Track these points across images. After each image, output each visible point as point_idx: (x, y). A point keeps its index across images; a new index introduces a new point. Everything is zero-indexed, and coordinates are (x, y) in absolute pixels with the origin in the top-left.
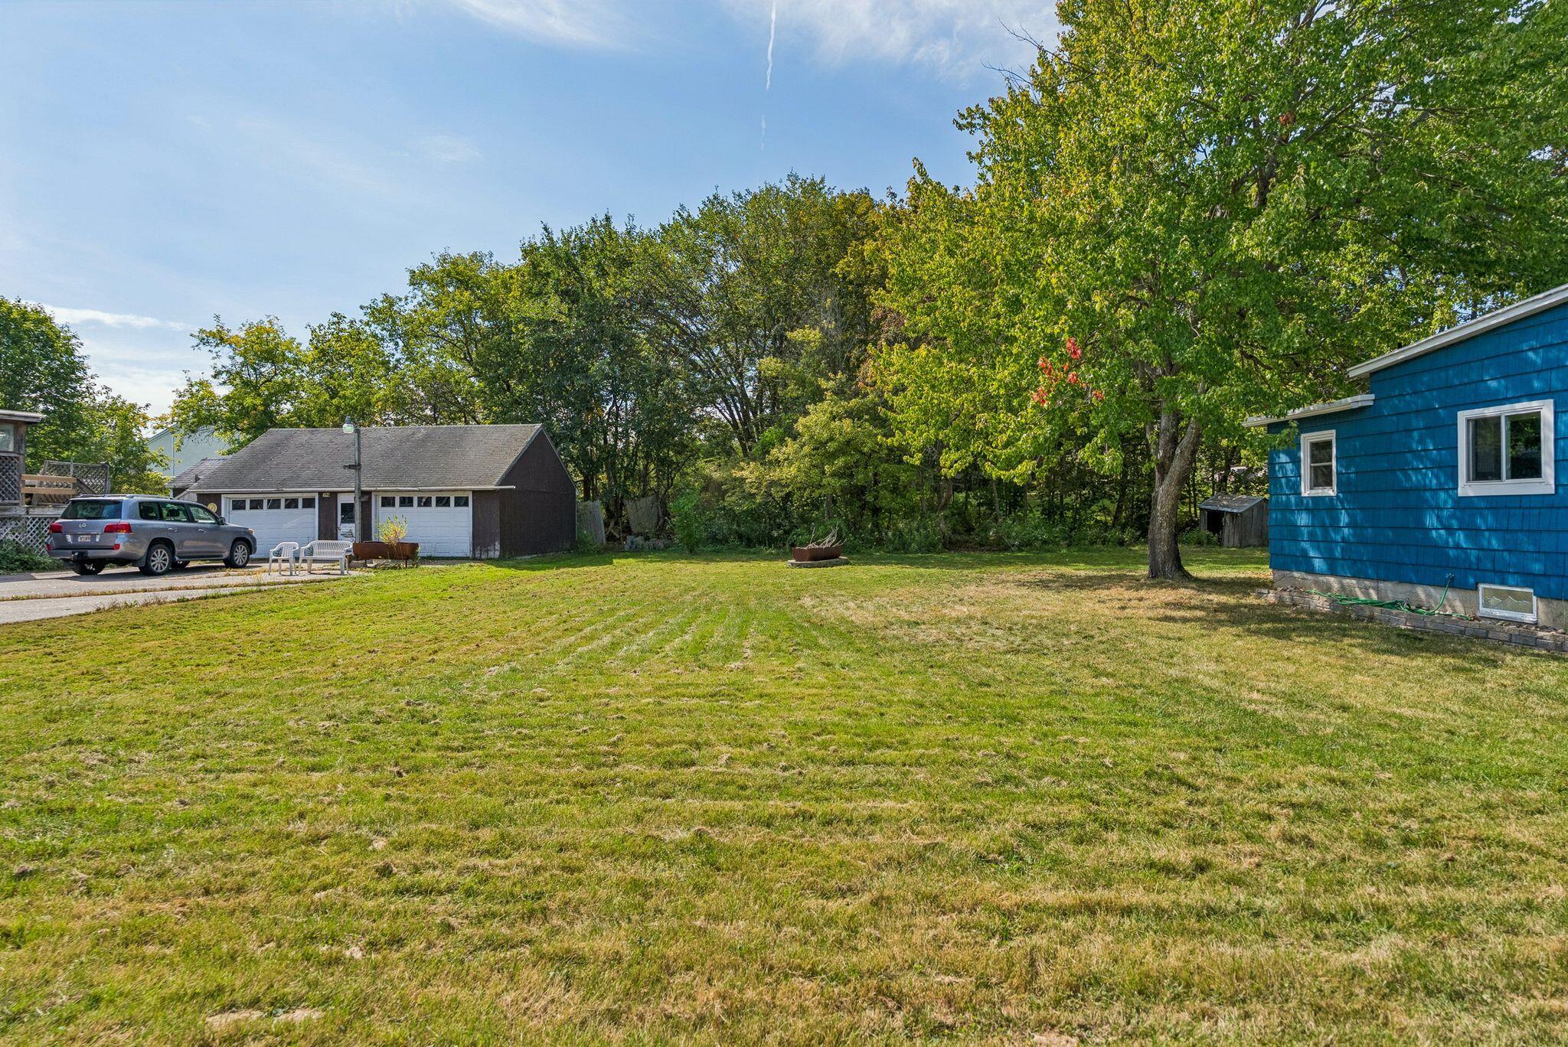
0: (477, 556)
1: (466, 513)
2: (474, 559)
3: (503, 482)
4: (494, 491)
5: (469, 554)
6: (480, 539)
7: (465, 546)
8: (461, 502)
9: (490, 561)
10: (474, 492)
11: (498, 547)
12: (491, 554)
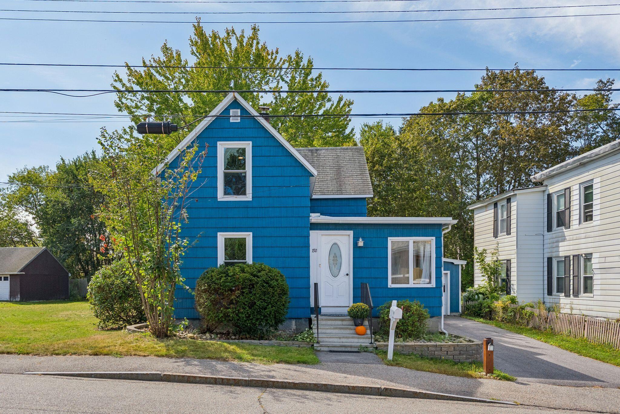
0: (12, 300)
1: (8, 283)
2: (10, 301)
3: (21, 271)
4: (17, 275)
5: (9, 299)
6: (12, 294)
7: (7, 296)
8: (6, 279)
9: (16, 302)
10: (10, 275)
11: (19, 296)
12: (17, 299)
